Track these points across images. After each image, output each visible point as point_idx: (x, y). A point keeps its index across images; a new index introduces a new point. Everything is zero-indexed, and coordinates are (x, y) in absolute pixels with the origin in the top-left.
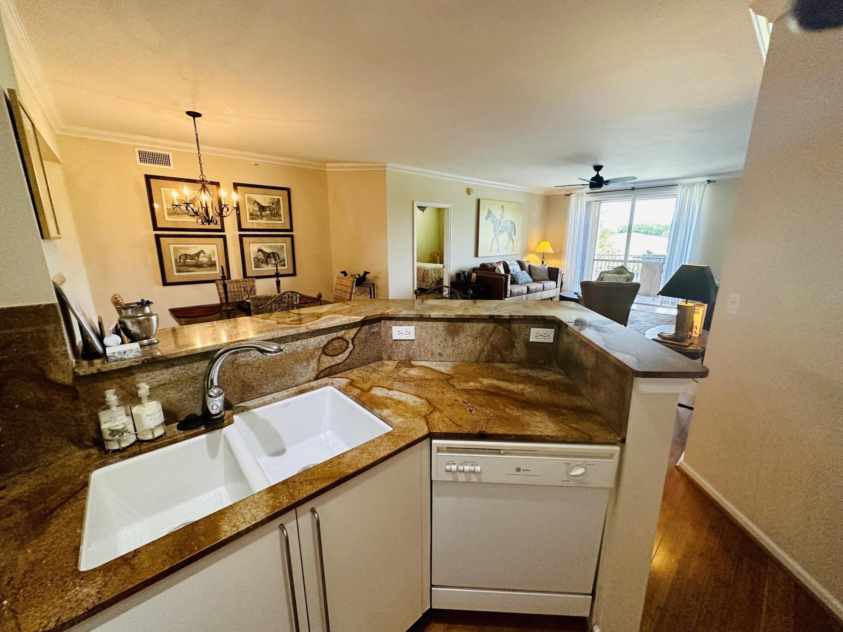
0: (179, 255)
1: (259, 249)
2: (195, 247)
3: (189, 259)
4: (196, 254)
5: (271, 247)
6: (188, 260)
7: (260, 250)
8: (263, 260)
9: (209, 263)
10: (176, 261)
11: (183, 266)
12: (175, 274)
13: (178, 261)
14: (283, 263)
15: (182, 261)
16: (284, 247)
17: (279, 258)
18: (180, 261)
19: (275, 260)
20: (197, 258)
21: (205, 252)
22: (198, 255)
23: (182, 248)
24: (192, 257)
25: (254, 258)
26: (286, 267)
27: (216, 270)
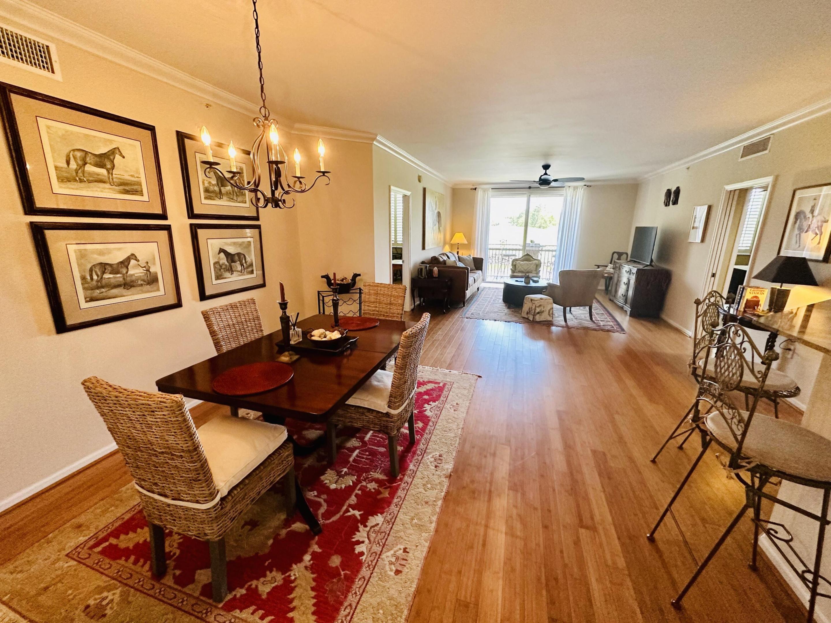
0: (89, 266)
1: (220, 249)
2: (119, 249)
3: (110, 273)
4: (121, 263)
5: (235, 244)
6: (106, 276)
7: (222, 251)
8: (226, 265)
9: (145, 278)
10: (83, 278)
11: (98, 288)
12: (84, 305)
13: (89, 278)
14: (250, 269)
15: (95, 277)
16: (250, 245)
17: (246, 262)
18: (92, 279)
19: (242, 265)
20: (124, 271)
21: (138, 258)
22: (125, 263)
23: (93, 252)
24: (115, 269)
25: (214, 264)
26: (254, 275)
27: (158, 290)
